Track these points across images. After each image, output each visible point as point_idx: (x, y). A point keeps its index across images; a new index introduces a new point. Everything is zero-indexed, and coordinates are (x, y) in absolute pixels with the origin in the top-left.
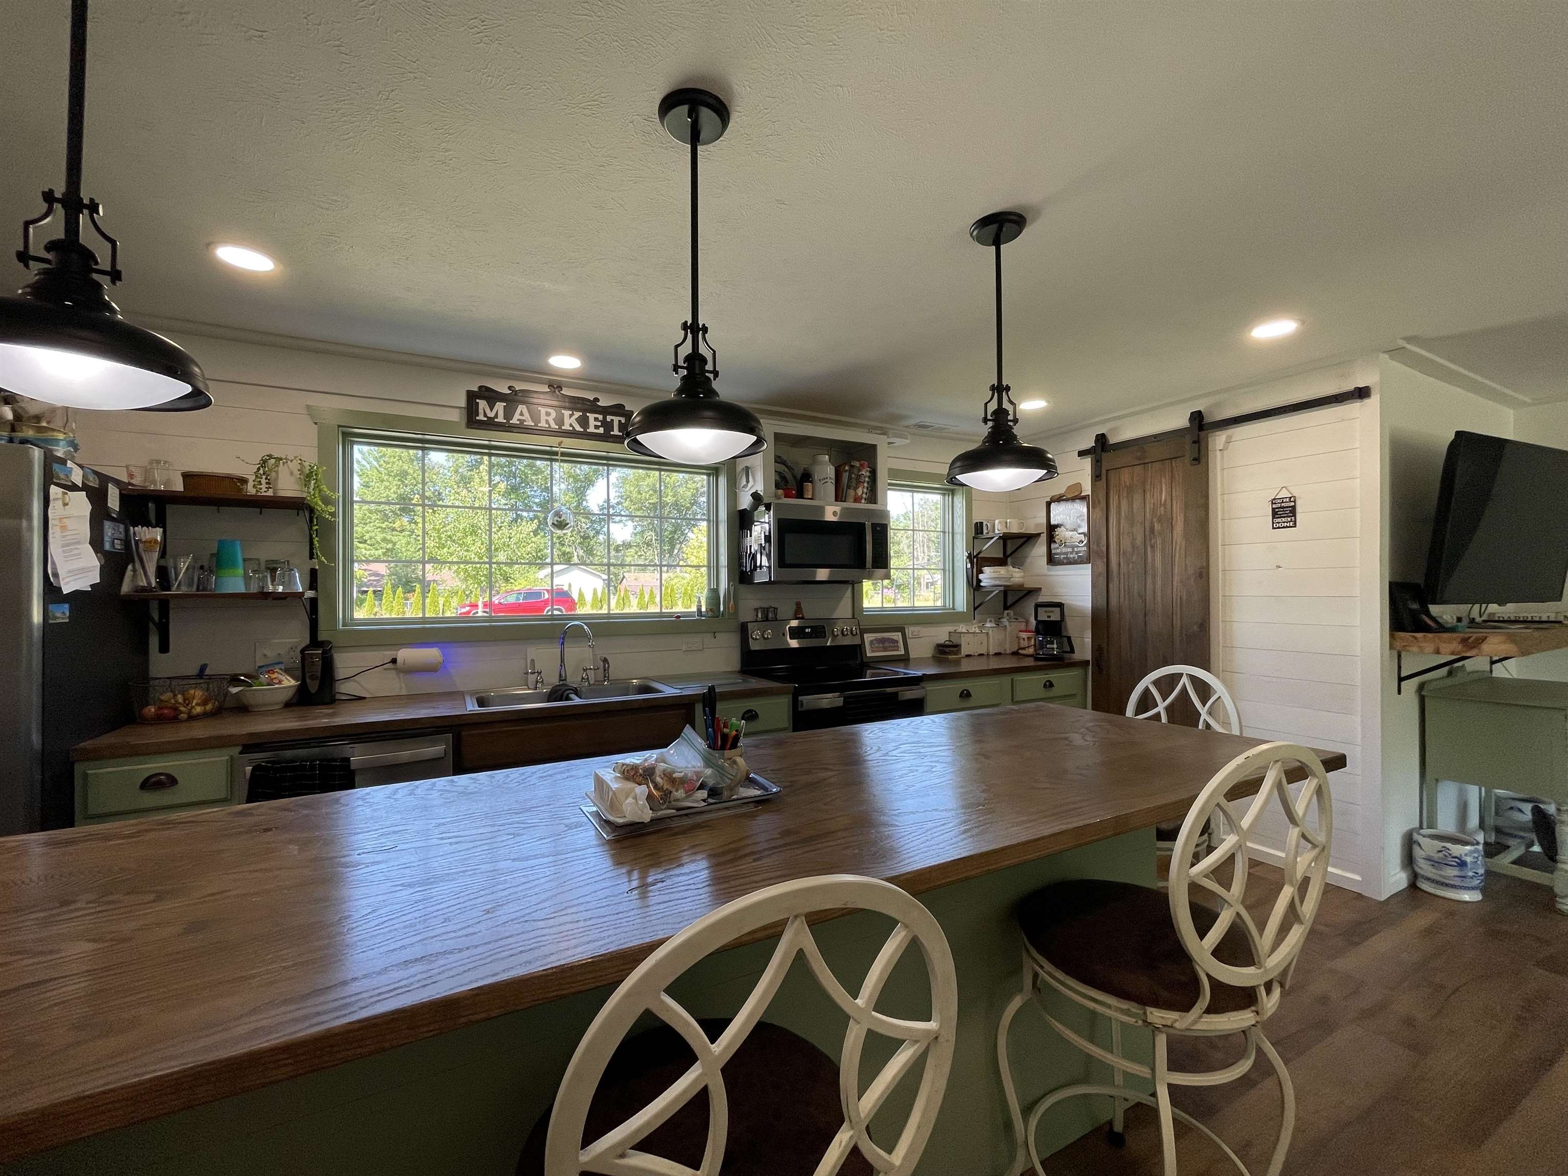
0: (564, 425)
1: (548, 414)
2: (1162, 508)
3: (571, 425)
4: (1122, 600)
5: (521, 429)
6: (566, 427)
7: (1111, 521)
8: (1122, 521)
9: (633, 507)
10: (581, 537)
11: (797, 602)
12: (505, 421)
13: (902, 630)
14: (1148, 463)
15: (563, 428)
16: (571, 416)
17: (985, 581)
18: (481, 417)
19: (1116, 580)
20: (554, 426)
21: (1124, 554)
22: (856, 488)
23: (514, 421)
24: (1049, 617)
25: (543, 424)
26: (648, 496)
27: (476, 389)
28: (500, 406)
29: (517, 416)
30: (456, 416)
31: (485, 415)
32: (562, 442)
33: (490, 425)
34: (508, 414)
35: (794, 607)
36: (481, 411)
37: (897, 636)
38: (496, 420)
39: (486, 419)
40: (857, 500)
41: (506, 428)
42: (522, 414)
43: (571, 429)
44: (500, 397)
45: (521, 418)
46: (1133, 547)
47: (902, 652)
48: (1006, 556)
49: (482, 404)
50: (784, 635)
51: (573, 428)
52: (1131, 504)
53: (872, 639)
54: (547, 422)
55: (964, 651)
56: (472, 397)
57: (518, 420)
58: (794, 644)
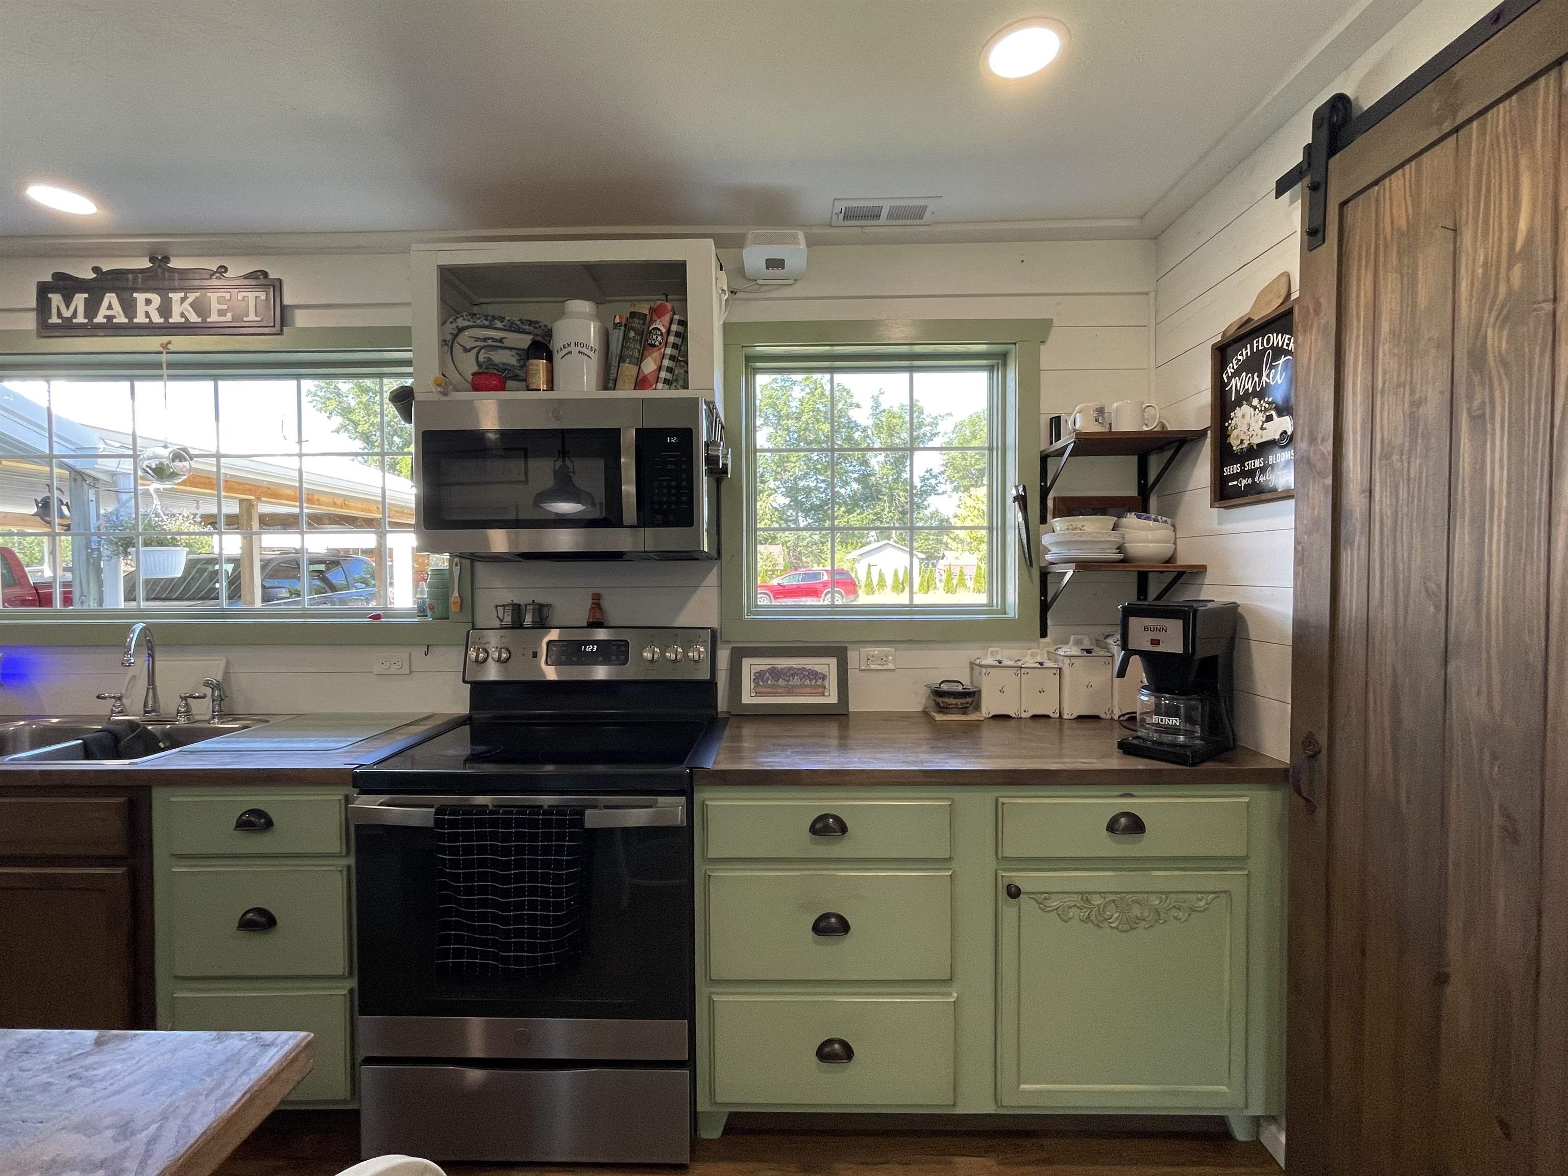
0: (171, 317)
1: (148, 302)
2: (1517, 270)
3: (182, 315)
4: (1374, 601)
5: (111, 328)
6: (176, 318)
7: (1350, 358)
8: (1383, 350)
9: (956, 476)
10: (900, 512)
11: (594, 594)
12: (86, 321)
13: (840, 654)
14: (1469, 121)
15: (170, 320)
16: (183, 300)
17: (1054, 549)
18: (55, 320)
19: (1359, 539)
20: (157, 319)
21: (1386, 456)
22: (639, 362)
23: (100, 319)
24: (1155, 642)
25: (140, 319)
26: (973, 461)
27: (50, 279)
28: (80, 299)
29: (103, 311)
30: (29, 322)
31: (59, 315)
32: (169, 343)
33: (68, 328)
34: (92, 308)
35: (589, 603)
36: (54, 311)
37: (828, 666)
38: (74, 321)
39: (60, 321)
40: (641, 383)
41: (92, 329)
42: (110, 307)
43: (183, 320)
44: (78, 285)
45: (109, 313)
46: (1413, 429)
47: (832, 698)
48: (1145, 491)
49: (56, 299)
50: (535, 655)
51: (187, 319)
52: (1409, 288)
53: (763, 668)
54: (147, 315)
55: (990, 705)
56: (43, 290)
57: (105, 317)
58: (551, 674)
